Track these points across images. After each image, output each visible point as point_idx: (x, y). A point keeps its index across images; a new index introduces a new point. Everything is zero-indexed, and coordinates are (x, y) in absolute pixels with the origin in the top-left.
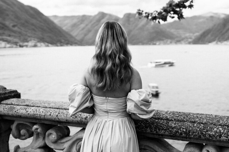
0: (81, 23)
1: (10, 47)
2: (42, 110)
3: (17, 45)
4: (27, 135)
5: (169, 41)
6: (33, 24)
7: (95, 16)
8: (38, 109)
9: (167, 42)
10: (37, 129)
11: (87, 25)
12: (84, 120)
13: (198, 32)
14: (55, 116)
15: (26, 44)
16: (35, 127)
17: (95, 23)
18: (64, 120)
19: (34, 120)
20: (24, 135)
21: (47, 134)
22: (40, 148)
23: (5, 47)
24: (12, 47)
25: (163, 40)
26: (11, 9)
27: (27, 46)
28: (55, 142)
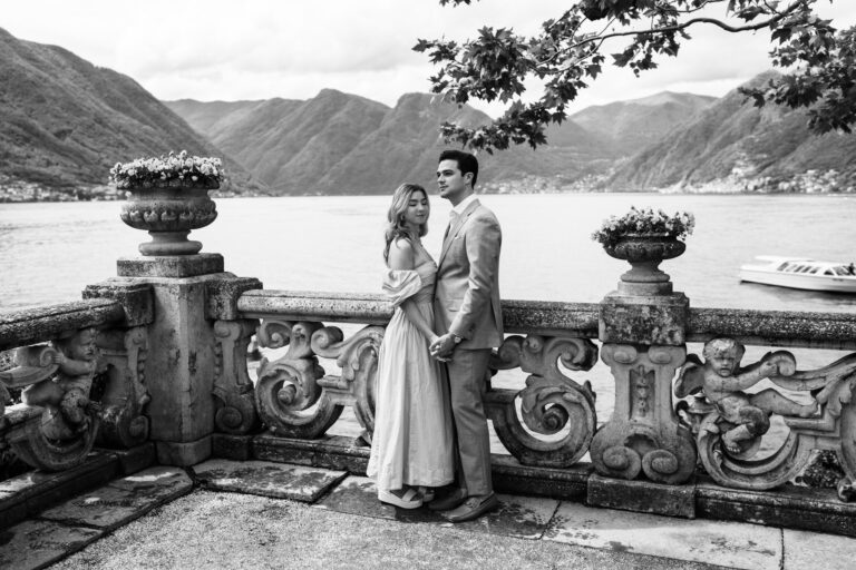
0: (269, 126)
1: (47, 200)
2: (308, 301)
3: (70, 193)
4: (281, 342)
5: (539, 181)
6: (118, 129)
7: (313, 102)
8: (302, 300)
9: (530, 184)
10: (299, 330)
11: (286, 131)
12: (371, 312)
13: (627, 155)
14: (329, 309)
15: (100, 189)
16: (296, 327)
17: (310, 125)
18: (343, 314)
19: (296, 316)
20: (277, 342)
21: (313, 336)
22: (302, 358)
23: (34, 200)
24: (56, 200)
25: (520, 178)
26: (52, 80)
27: (101, 196)
28: (326, 348)
